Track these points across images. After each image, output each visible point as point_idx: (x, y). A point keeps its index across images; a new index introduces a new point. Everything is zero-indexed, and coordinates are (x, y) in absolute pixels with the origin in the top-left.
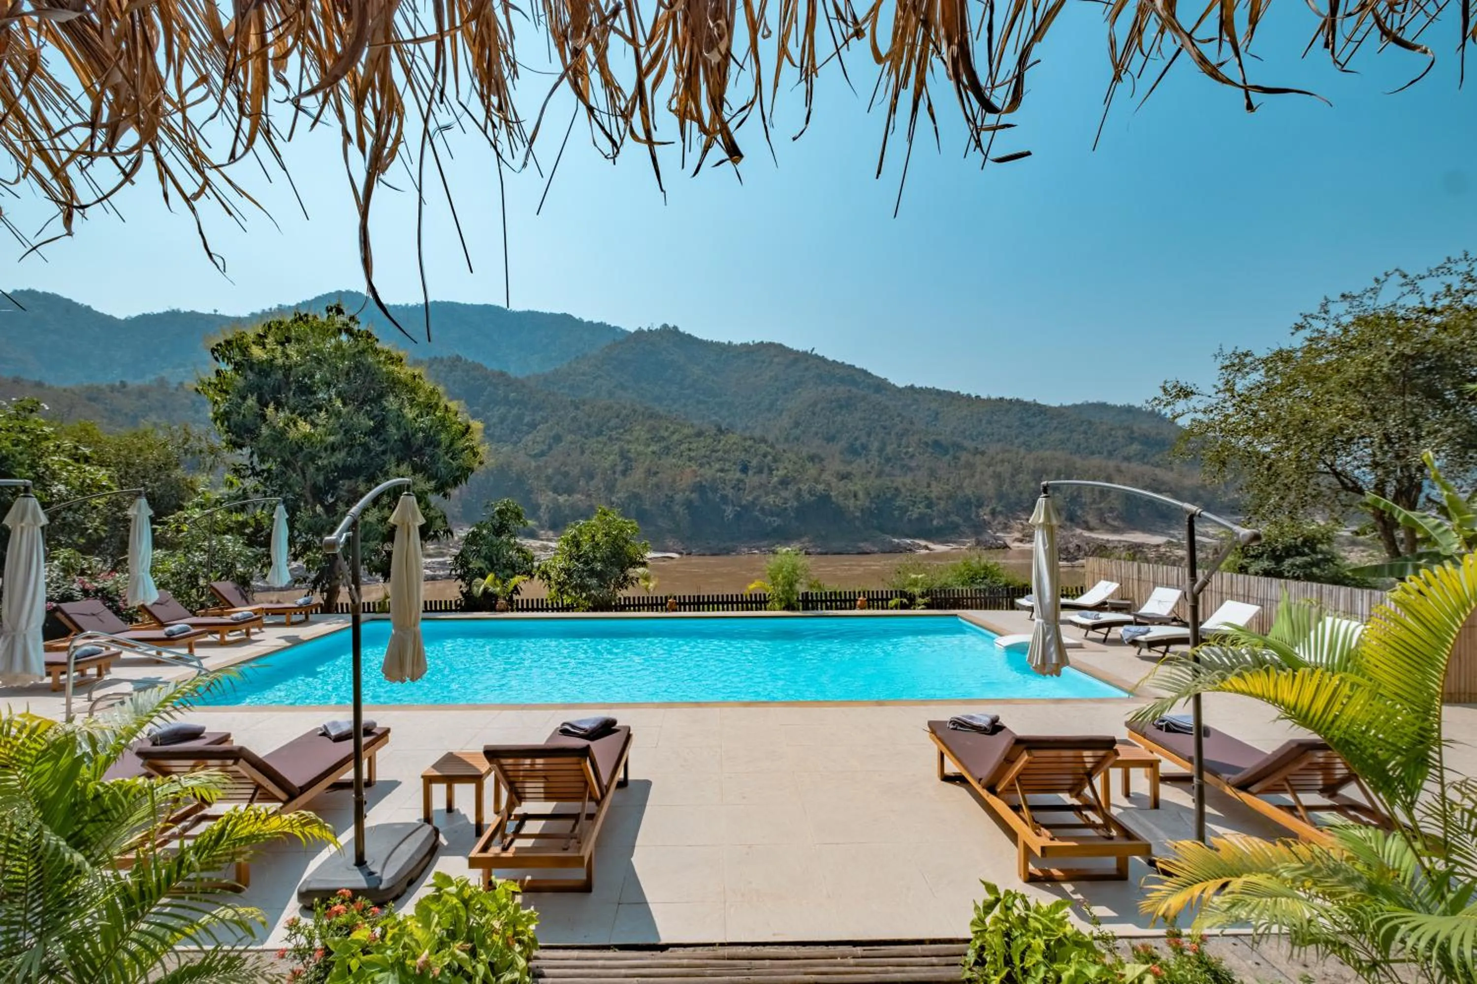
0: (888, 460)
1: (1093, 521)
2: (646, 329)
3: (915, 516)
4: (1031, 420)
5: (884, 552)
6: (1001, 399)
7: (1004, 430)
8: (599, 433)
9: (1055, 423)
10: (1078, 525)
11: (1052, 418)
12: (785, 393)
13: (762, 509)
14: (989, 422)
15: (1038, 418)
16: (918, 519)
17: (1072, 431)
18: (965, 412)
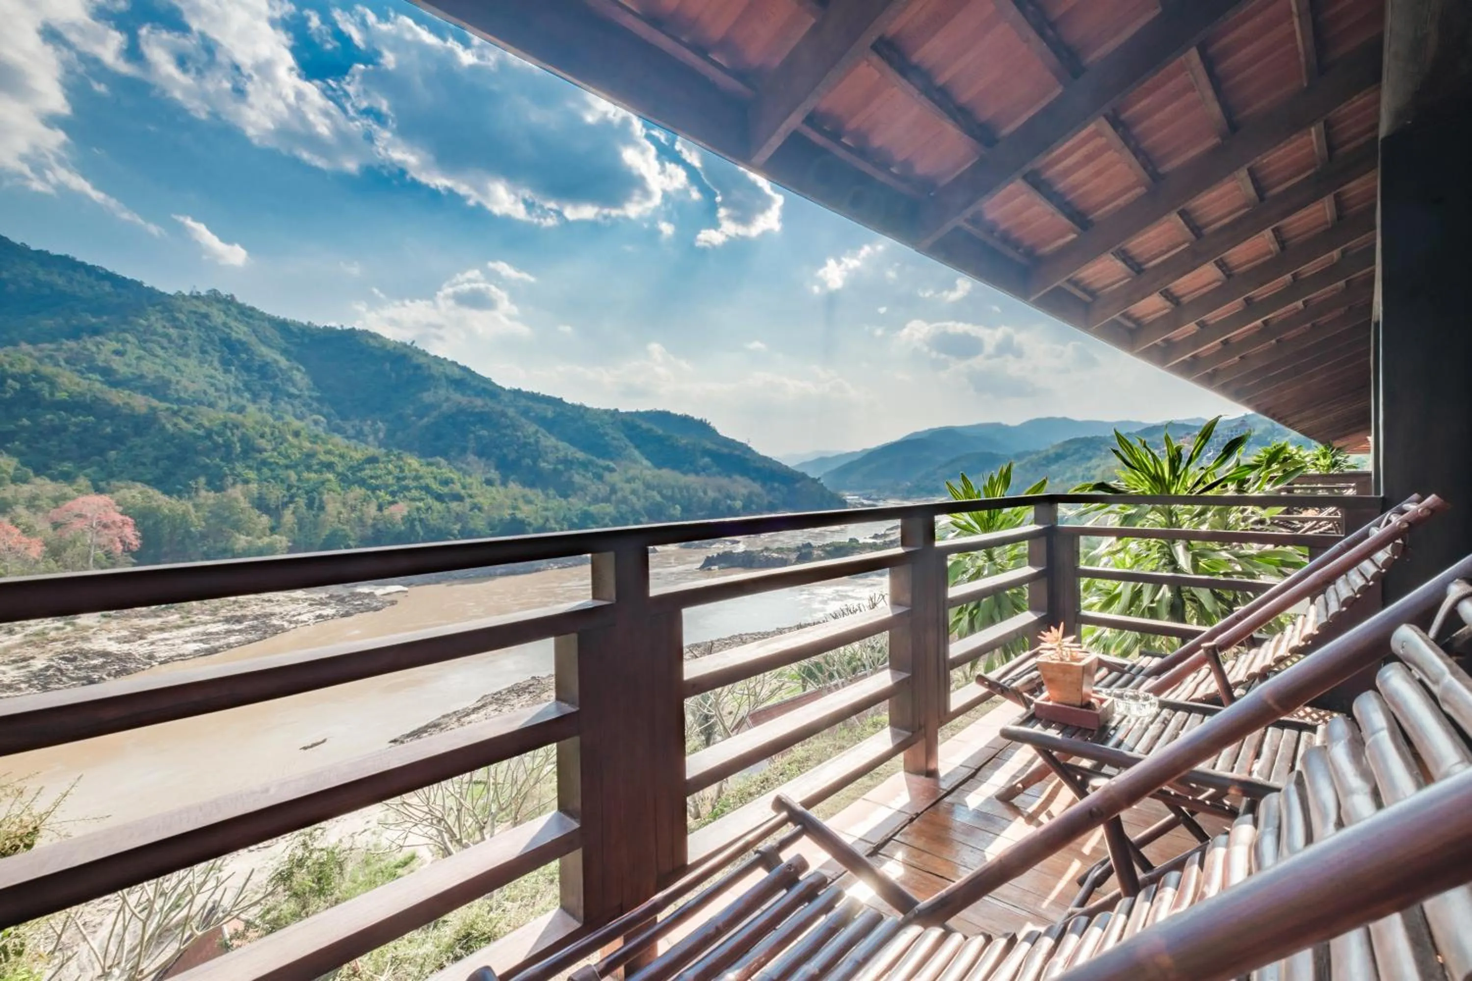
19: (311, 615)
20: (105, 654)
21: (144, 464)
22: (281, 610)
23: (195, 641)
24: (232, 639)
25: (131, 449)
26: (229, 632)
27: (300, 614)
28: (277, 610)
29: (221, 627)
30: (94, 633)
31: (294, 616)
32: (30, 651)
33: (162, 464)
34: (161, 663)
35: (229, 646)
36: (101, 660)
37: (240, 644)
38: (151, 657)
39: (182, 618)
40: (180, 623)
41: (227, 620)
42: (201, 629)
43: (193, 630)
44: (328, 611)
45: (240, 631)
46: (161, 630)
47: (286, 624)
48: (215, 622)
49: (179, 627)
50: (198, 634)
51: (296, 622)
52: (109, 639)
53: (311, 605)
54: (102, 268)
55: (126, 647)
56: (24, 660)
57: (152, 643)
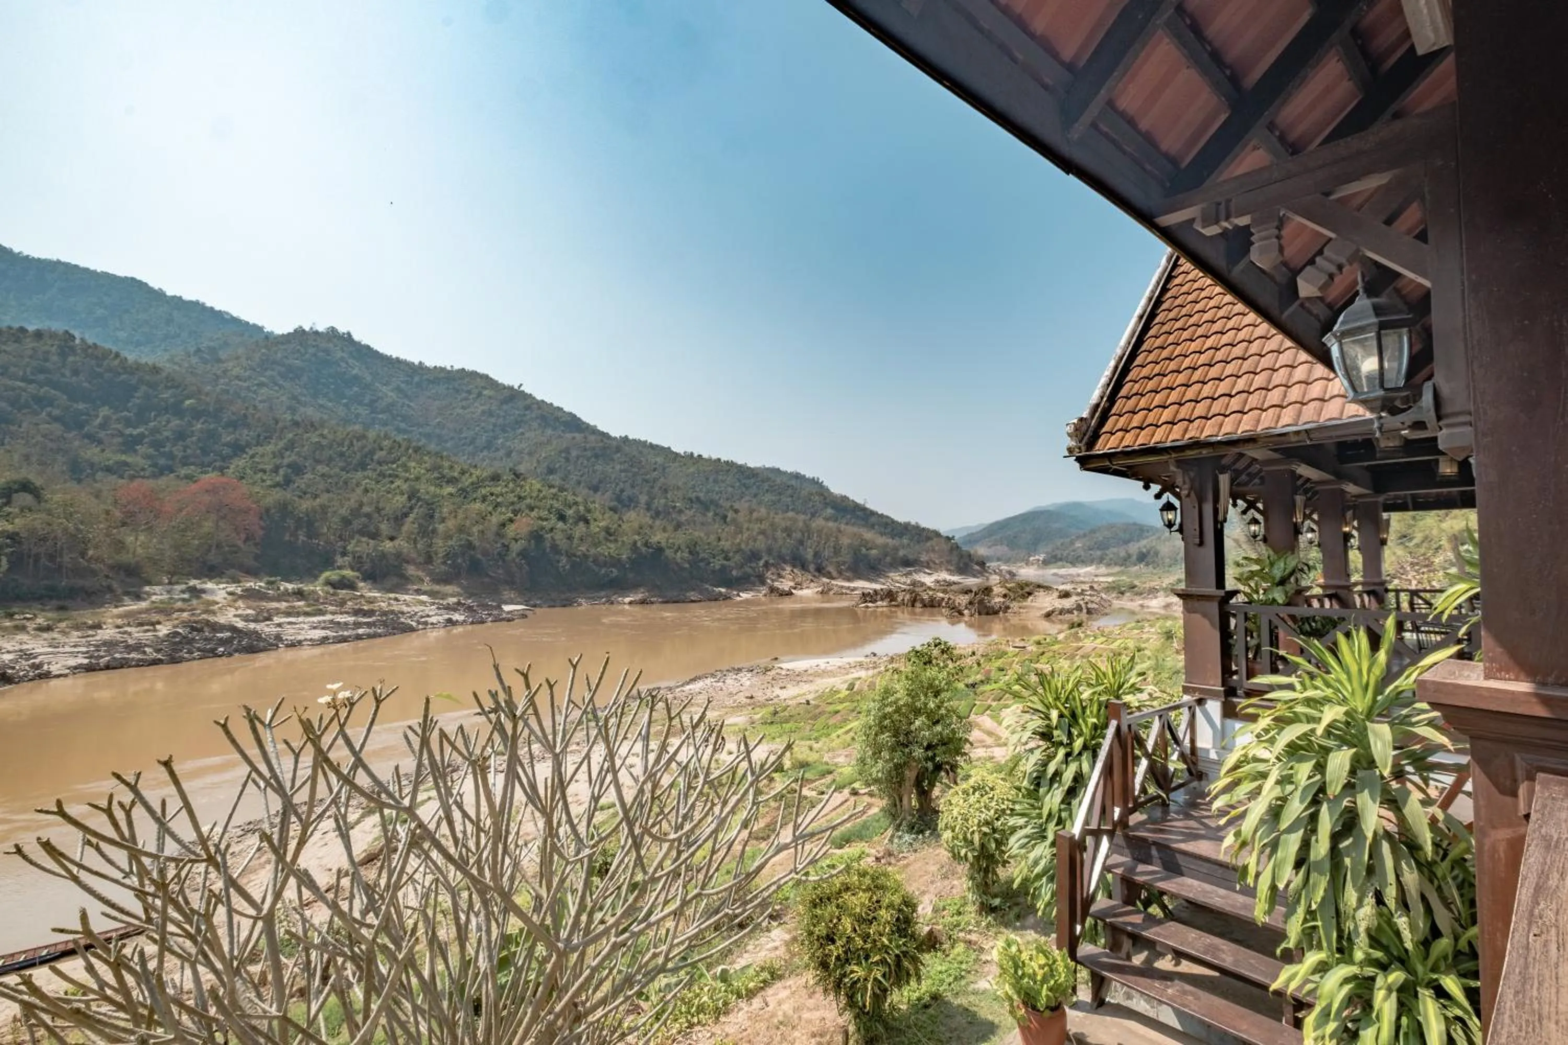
0: (658, 514)
1: (835, 574)
2: (307, 329)
3: (717, 567)
4: (747, 481)
5: (710, 600)
6: (719, 460)
7: (730, 489)
8: (363, 466)
9: (766, 486)
10: (824, 576)
11: (763, 481)
12: (504, 431)
13: (595, 561)
14: (716, 481)
15: (752, 481)
16: (720, 570)
17: (780, 494)
18: (692, 470)
19: (440, 619)
20: (233, 629)
21: (264, 471)
22: (409, 609)
23: (323, 628)
24: (361, 631)
25: (252, 457)
26: (358, 625)
27: (428, 616)
28: (405, 609)
29: (351, 619)
30: (220, 608)
31: (422, 617)
32: (155, 617)
33: (281, 472)
34: (287, 646)
35: (359, 637)
36: (228, 634)
37: (370, 636)
38: (278, 637)
39: (309, 606)
40: (308, 609)
41: (357, 612)
42: (328, 617)
43: (321, 618)
44: (457, 617)
45: (369, 625)
46: (288, 614)
47: (414, 624)
48: (341, 613)
49: (307, 614)
50: (324, 622)
51: (426, 623)
52: (235, 616)
53: (438, 608)
54: (227, 313)
55: (252, 626)
56: (153, 624)
57: (279, 625)
